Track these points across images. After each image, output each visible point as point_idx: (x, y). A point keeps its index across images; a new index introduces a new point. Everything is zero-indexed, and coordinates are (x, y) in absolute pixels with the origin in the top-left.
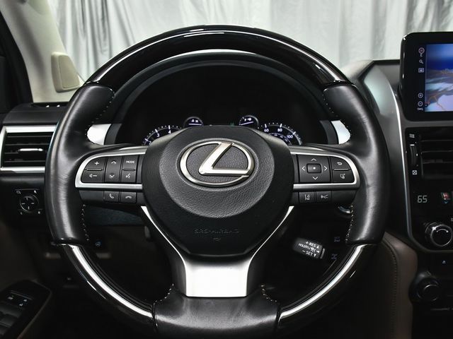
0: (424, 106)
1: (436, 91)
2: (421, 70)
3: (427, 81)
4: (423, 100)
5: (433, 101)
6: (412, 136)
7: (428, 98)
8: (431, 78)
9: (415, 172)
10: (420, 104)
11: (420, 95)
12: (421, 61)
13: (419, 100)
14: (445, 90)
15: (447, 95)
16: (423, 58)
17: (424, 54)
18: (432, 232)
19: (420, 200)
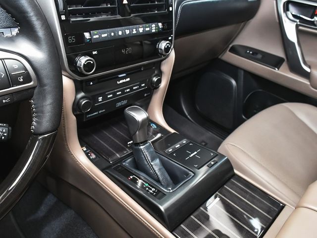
9: (63, 17)
18: (82, 64)
19: (70, 41)
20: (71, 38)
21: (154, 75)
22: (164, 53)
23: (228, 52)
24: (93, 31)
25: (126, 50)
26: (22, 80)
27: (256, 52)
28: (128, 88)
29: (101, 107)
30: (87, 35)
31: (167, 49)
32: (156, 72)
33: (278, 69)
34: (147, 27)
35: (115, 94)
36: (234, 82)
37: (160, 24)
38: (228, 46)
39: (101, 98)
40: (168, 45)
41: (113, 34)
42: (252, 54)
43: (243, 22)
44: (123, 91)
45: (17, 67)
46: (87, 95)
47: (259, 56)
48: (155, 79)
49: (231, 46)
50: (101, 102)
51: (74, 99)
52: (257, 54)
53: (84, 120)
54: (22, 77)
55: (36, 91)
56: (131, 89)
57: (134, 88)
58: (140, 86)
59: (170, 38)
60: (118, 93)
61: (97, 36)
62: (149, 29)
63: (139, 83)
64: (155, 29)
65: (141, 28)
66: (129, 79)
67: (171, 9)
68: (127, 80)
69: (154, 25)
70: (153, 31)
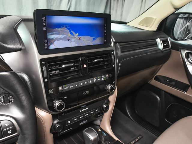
0: (48, 47)
1: (53, 39)
2: (45, 29)
3: (48, 34)
4: (47, 43)
5: (52, 44)
6: (44, 63)
7: (49, 43)
8: (50, 33)
9: (46, 80)
10: (46, 45)
11: (46, 41)
12: (44, 24)
13: (45, 43)
14: (57, 38)
15: (58, 40)
16: (45, 22)
17: (45, 20)
18: (56, 106)
19: (50, 92)
20: (51, 91)
22: (110, 92)
23: (153, 79)
24: (64, 86)
25: (85, 92)
26: (10, 133)
27: (171, 80)
28: (87, 114)
29: (70, 126)
30: (60, 88)
31: (112, 90)
32: (105, 102)
33: (186, 92)
34: (99, 78)
35: (78, 118)
36: (158, 98)
37: (107, 76)
38: (154, 76)
39: (70, 121)
40: (112, 87)
41: (77, 85)
42: (169, 82)
43: (161, 64)
44: (84, 116)
45: (8, 124)
46: (60, 121)
47: (173, 83)
48: (105, 106)
49: (155, 76)
50: (69, 124)
51: (52, 124)
52: (172, 81)
53: (59, 135)
54: (11, 131)
55: (20, 137)
56: (89, 114)
57: (91, 113)
58: (95, 111)
59: (114, 82)
60: (80, 117)
61: (67, 88)
62: (100, 79)
63: (94, 110)
64: (104, 79)
65: (95, 79)
66: (87, 108)
67: (114, 66)
68: (86, 109)
69: (103, 77)
70: (103, 80)
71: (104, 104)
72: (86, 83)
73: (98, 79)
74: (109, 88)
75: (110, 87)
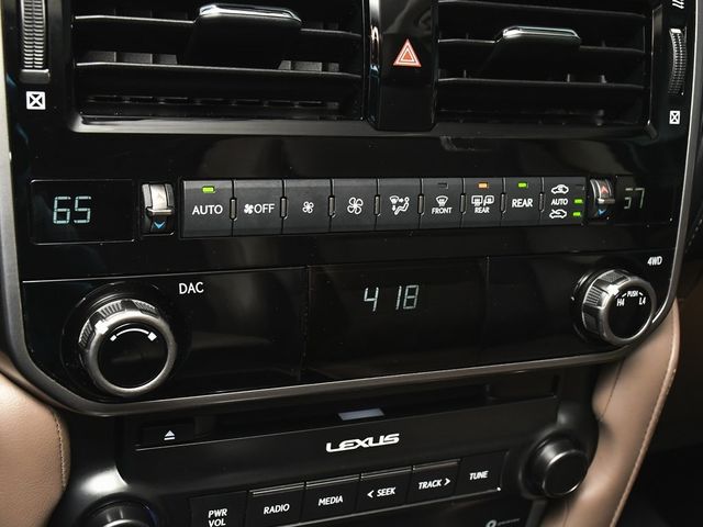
19: (62, 216)
20: (69, 204)
21: (548, 432)
25: (385, 293)
28: (385, 484)
30: (157, 199)
31: (628, 318)
32: (562, 419)
34: (523, 194)
35: (303, 503)
37: (600, 188)
39: (224, 512)
40: (634, 294)
41: (308, 207)
44: (355, 495)
46: (145, 492)
48: (552, 455)
56: (407, 486)
57: (424, 485)
58: (459, 476)
59: (654, 261)
60: (324, 502)
61: (215, 209)
62: (529, 203)
63: (453, 463)
64: (570, 208)
65: (484, 192)
66: (393, 439)
67: (675, 117)
68: (383, 441)
69: (561, 188)
70: (555, 214)
71: (551, 439)
72: (399, 205)
73: (516, 203)
74: (606, 299)
75: (613, 290)
